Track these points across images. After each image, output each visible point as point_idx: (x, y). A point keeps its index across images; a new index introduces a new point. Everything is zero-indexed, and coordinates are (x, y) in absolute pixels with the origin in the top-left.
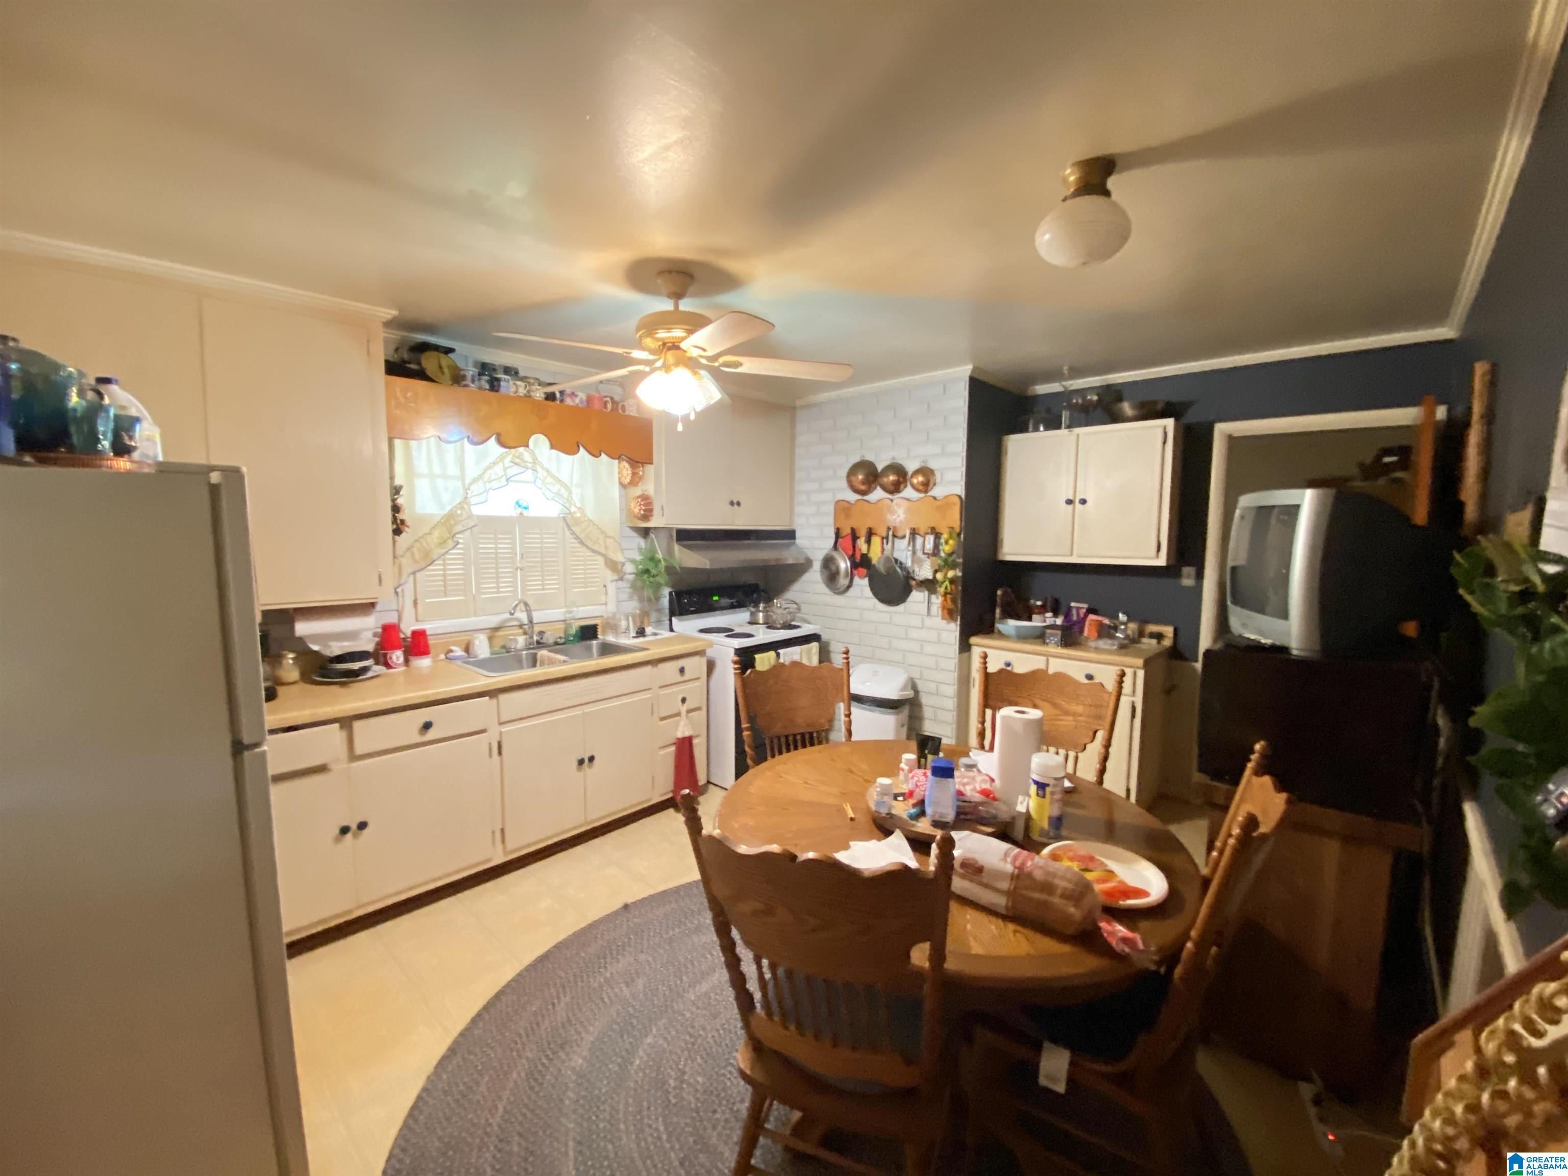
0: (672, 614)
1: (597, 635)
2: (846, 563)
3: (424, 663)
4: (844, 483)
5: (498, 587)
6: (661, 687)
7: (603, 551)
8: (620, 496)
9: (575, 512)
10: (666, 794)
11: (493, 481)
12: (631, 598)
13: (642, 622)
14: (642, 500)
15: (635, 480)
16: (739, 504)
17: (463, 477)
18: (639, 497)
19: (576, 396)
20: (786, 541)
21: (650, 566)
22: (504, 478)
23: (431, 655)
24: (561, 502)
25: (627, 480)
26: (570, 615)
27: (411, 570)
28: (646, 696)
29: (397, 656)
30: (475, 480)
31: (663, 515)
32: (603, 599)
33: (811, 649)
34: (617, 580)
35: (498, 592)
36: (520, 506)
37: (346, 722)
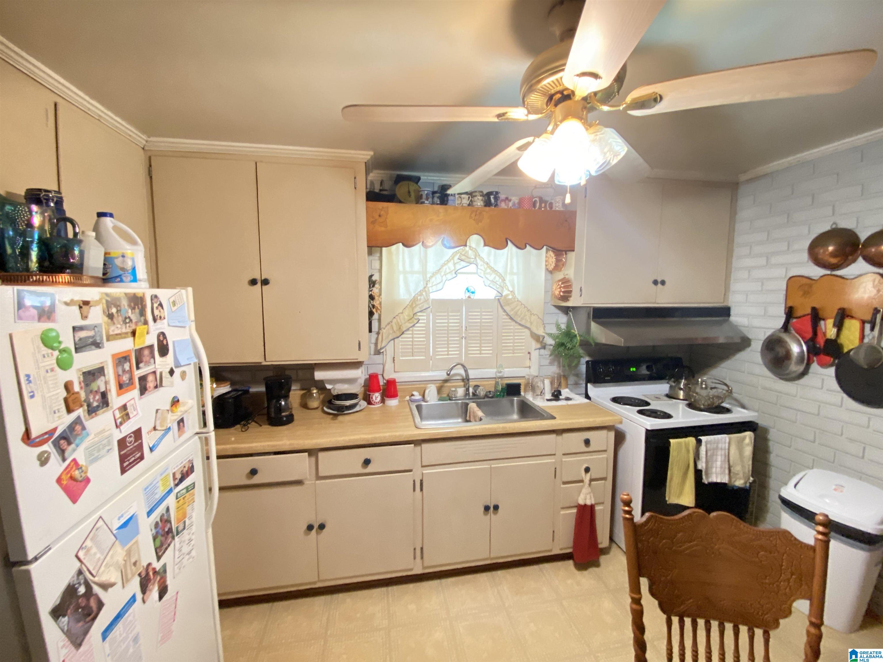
0: (589, 380)
1: (520, 392)
2: (801, 346)
3: (392, 403)
4: (805, 256)
5: (448, 351)
6: (564, 454)
7: (528, 325)
8: (546, 280)
9: (508, 295)
10: (565, 548)
11: (447, 274)
12: (551, 363)
13: (560, 385)
14: (562, 283)
15: (558, 266)
16: (663, 283)
17: (424, 272)
18: (559, 281)
19: (510, 201)
20: (718, 319)
21: (565, 340)
22: (454, 272)
23: (398, 397)
24: (494, 287)
25: (551, 267)
26: (500, 375)
27: (391, 337)
28: (549, 461)
29: (376, 397)
30: (434, 274)
31: (581, 295)
32: (528, 363)
33: (744, 438)
34: (539, 349)
35: (448, 355)
36: (468, 291)
37: (312, 452)
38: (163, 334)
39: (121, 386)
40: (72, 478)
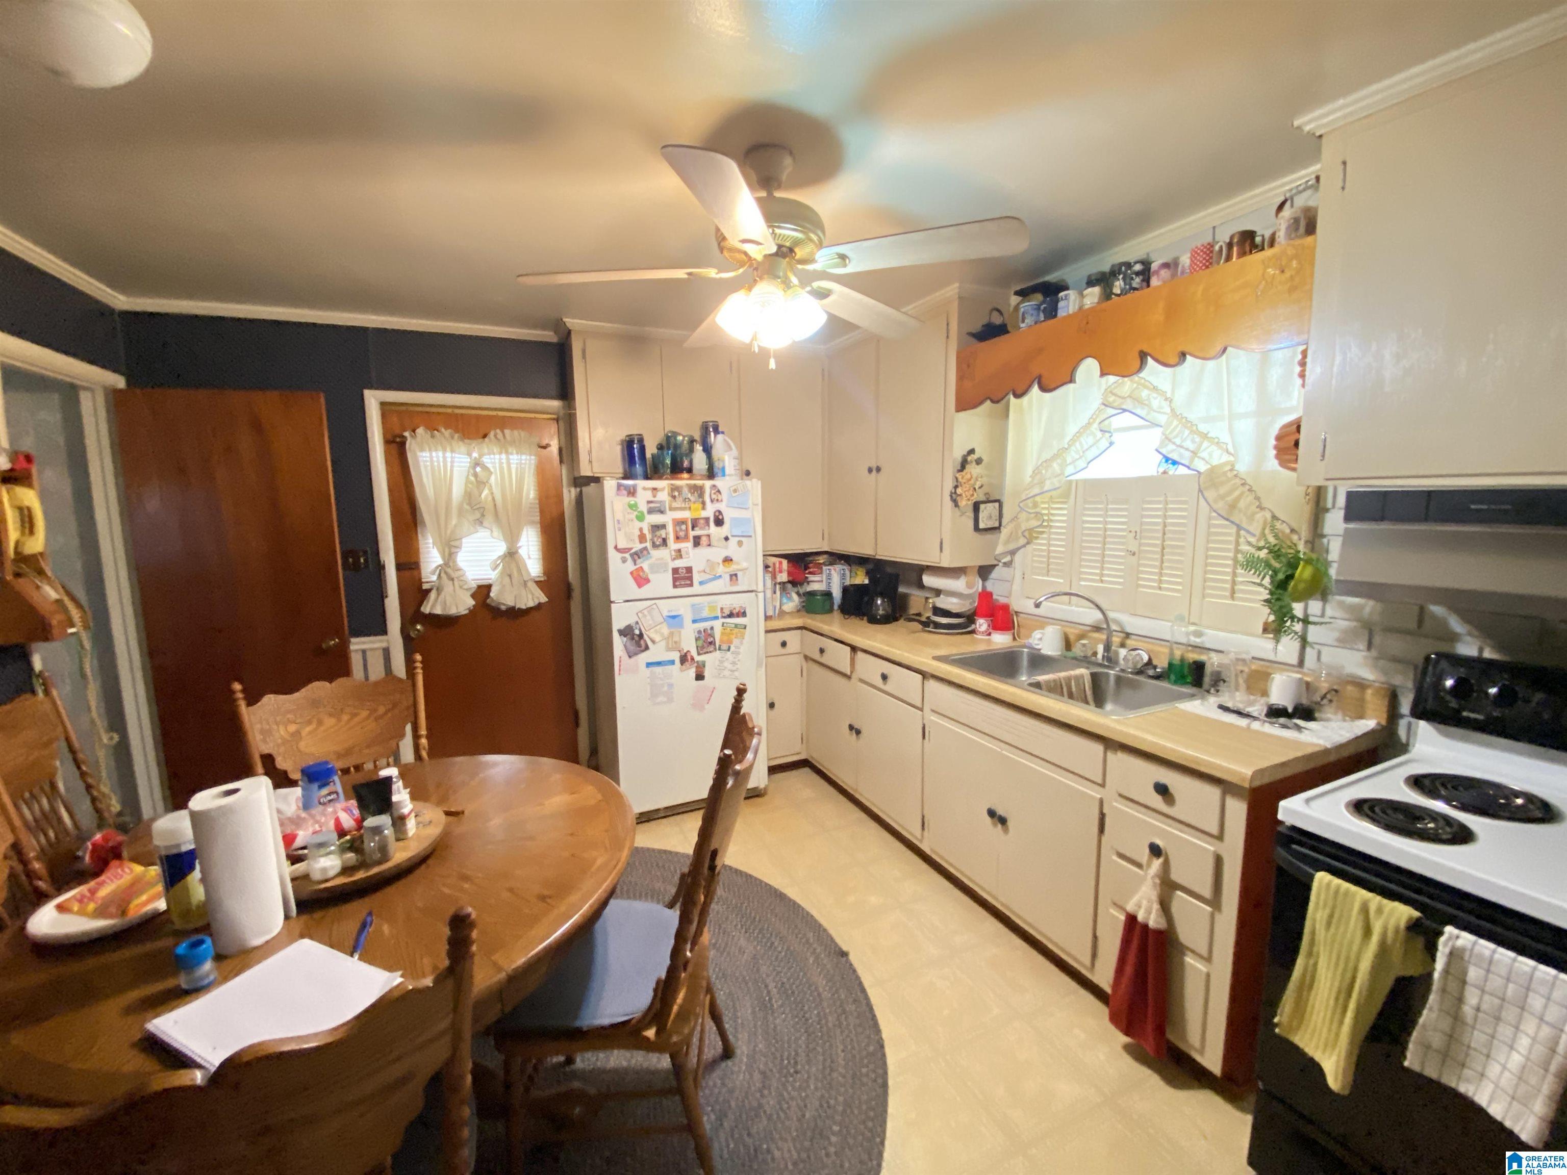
3: (999, 638)
5: (1102, 575)
6: (1120, 795)
28: (1089, 792)
29: (981, 624)
31: (1323, 457)
35: (1101, 581)
38: (720, 512)
39: (677, 538)
40: (639, 575)
